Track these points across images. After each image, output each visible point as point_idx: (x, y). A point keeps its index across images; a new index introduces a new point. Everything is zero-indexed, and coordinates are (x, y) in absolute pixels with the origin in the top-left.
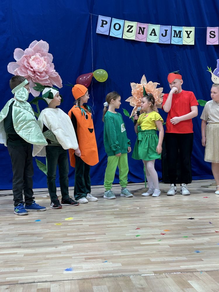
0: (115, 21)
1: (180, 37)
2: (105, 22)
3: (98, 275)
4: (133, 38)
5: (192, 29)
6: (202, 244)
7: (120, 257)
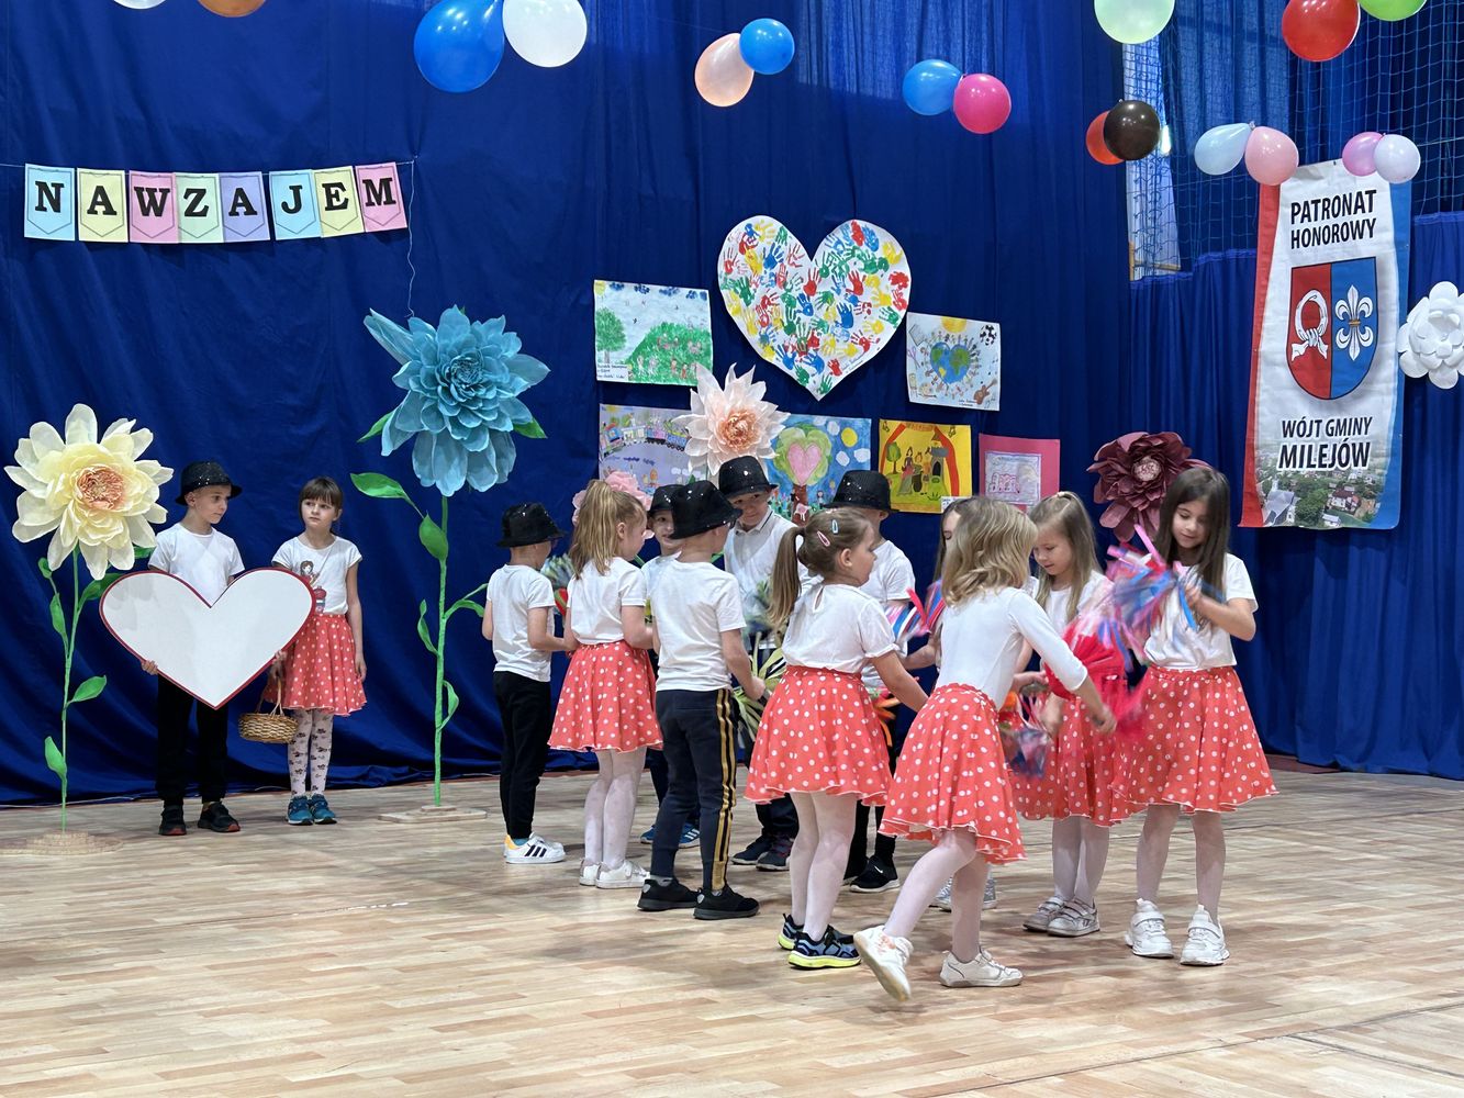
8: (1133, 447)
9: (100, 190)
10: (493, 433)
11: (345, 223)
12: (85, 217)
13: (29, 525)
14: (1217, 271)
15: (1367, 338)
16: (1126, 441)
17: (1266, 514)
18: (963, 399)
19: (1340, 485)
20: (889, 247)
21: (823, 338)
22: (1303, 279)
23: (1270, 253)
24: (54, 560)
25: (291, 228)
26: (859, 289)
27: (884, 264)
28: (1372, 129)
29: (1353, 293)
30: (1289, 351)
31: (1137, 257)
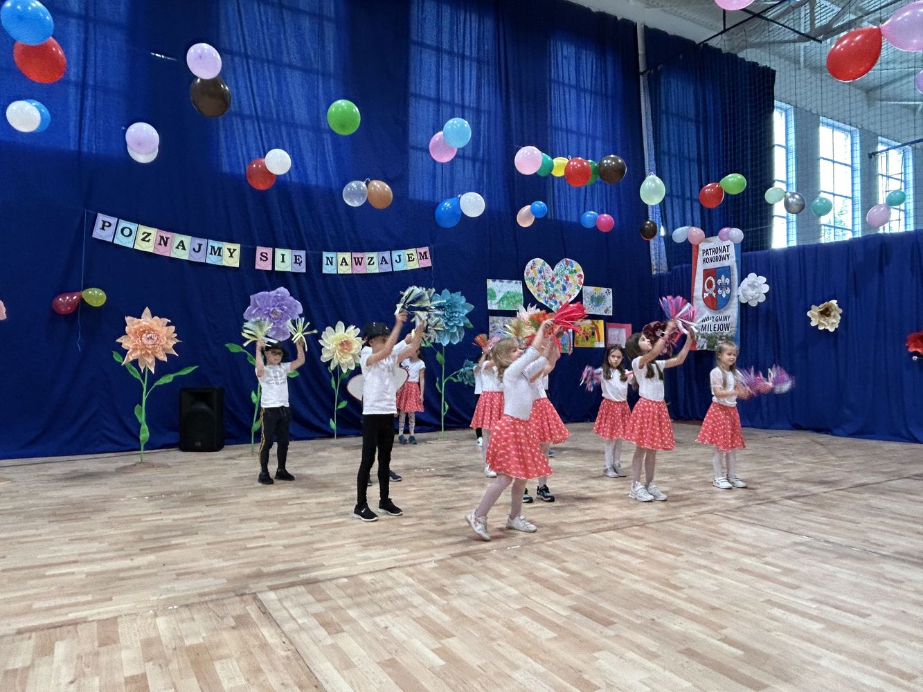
0: (123, 224)
1: (219, 255)
2: (107, 224)
4: (151, 250)
5: (237, 247)
8: (655, 325)
9: (344, 259)
10: (458, 327)
11: (414, 265)
12: (340, 267)
13: (325, 357)
14: (679, 271)
15: (728, 291)
16: (652, 324)
17: (697, 346)
18: (602, 312)
19: (721, 337)
20: (577, 266)
21: (557, 294)
22: (707, 273)
23: (696, 265)
24: (332, 367)
25: (398, 267)
26: (568, 279)
27: (575, 271)
28: (727, 226)
29: (723, 277)
30: (703, 295)
31: (655, 267)
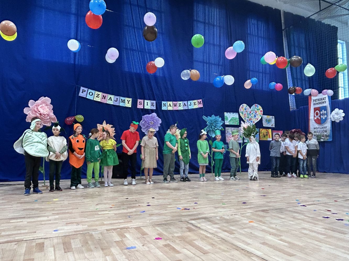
0: (90, 91)
1: (124, 103)
2: (84, 91)
3: (74, 233)
4: (99, 101)
5: (131, 99)
6: (132, 212)
7: (87, 222)
9: (170, 104)
11: (196, 107)
12: (168, 107)
14: (303, 109)
16: (293, 130)
18: (270, 126)
19: (323, 135)
23: (310, 106)
25: (190, 107)
26: (256, 112)
27: (259, 109)
29: (323, 111)
30: (314, 118)
31: (291, 108)
